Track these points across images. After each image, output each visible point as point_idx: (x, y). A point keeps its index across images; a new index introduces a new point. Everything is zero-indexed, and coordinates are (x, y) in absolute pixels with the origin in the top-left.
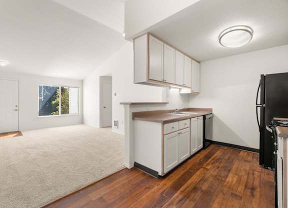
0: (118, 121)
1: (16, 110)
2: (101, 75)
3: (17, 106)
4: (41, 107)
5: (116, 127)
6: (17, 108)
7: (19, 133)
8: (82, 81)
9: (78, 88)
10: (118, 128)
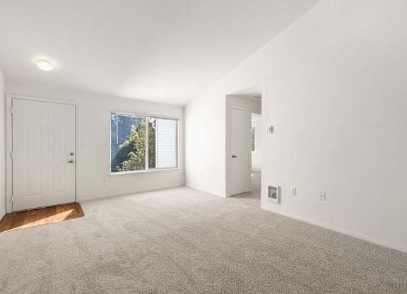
0: (280, 188)
1: (71, 162)
2: (228, 93)
3: (72, 154)
4: (114, 155)
5: (276, 201)
6: (72, 158)
7: (76, 208)
8: (184, 108)
9: (177, 120)
10: (279, 202)
